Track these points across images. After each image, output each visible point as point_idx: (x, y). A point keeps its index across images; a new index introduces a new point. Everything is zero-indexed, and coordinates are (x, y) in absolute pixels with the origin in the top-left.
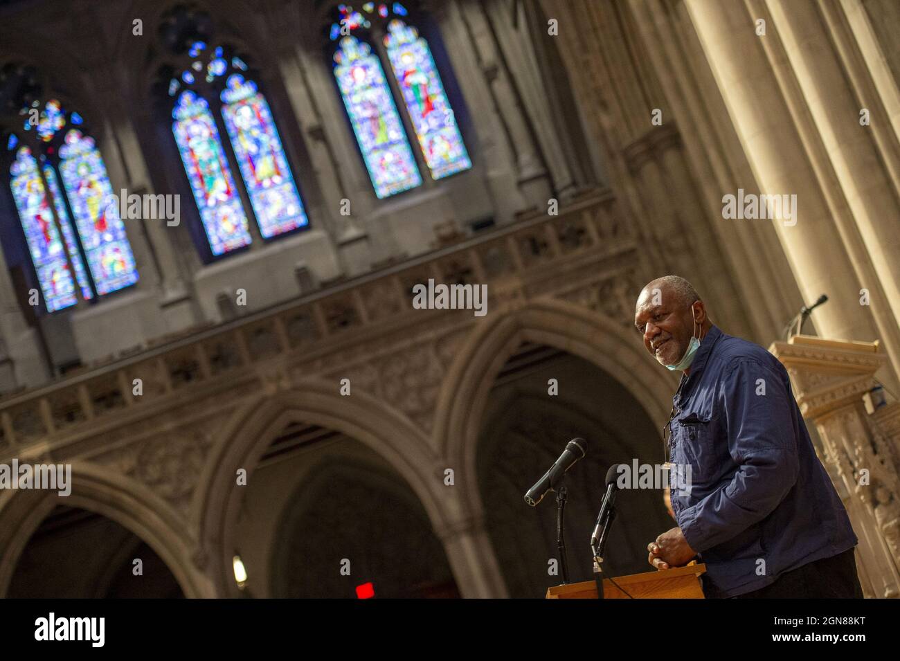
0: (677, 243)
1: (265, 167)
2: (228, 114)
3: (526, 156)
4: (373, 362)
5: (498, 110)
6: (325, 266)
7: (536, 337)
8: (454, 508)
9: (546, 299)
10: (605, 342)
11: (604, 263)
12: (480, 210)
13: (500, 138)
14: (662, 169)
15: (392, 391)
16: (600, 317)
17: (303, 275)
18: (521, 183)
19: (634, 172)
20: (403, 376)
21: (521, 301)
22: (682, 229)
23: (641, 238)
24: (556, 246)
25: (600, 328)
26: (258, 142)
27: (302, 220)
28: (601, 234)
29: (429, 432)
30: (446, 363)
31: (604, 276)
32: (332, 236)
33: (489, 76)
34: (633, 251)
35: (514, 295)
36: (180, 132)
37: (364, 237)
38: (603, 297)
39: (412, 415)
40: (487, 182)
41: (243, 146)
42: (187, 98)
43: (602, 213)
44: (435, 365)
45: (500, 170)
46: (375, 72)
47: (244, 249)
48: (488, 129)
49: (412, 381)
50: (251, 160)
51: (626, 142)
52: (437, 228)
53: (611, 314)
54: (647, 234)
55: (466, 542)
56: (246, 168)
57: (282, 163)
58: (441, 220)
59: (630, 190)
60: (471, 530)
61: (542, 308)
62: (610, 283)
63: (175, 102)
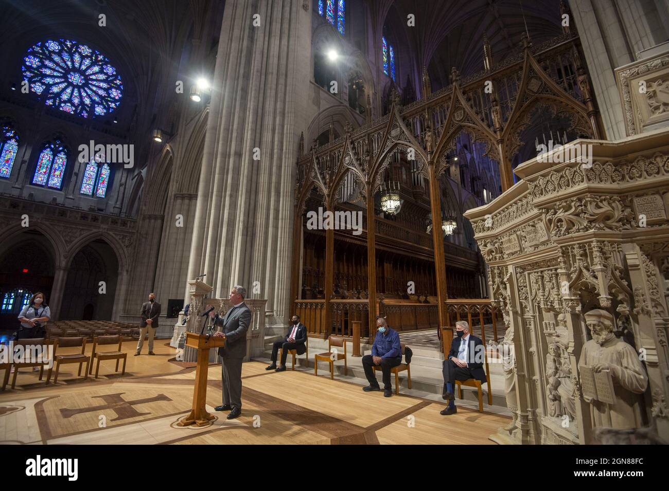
0: (145, 236)
1: (57, 173)
2: (56, 158)
3: (119, 203)
4: (63, 226)
5: (119, 192)
6: (60, 200)
7: (103, 238)
8: (63, 264)
9: (111, 233)
10: (118, 246)
11: (127, 232)
12: (100, 207)
13: (116, 197)
14: (150, 222)
15: (64, 234)
16: (120, 241)
17: (55, 199)
18: (114, 207)
19: (144, 219)
20: (69, 232)
21: (106, 231)
22: (147, 234)
23: (138, 231)
24: (119, 224)
25: (119, 243)
26: (59, 167)
27: (59, 187)
28: (130, 226)
29: (67, 246)
30: (80, 235)
31: (125, 234)
32: (66, 195)
33: (121, 185)
34: (134, 233)
35: (105, 229)
36: (42, 155)
37: (74, 199)
38: (123, 238)
39: (66, 241)
40: (107, 203)
41: (56, 166)
42: (49, 149)
43: (133, 223)
44: (78, 234)
45: (112, 202)
46: (96, 170)
47: (42, 186)
48: (114, 194)
49: (70, 234)
50: (55, 170)
51: (146, 214)
52: (91, 206)
53: (123, 242)
54: (139, 232)
55: (62, 272)
56: (53, 171)
57: (62, 174)
58: (93, 205)
59: (141, 222)
60: (64, 270)
61: (109, 234)
62: (126, 236)
63: (45, 149)
